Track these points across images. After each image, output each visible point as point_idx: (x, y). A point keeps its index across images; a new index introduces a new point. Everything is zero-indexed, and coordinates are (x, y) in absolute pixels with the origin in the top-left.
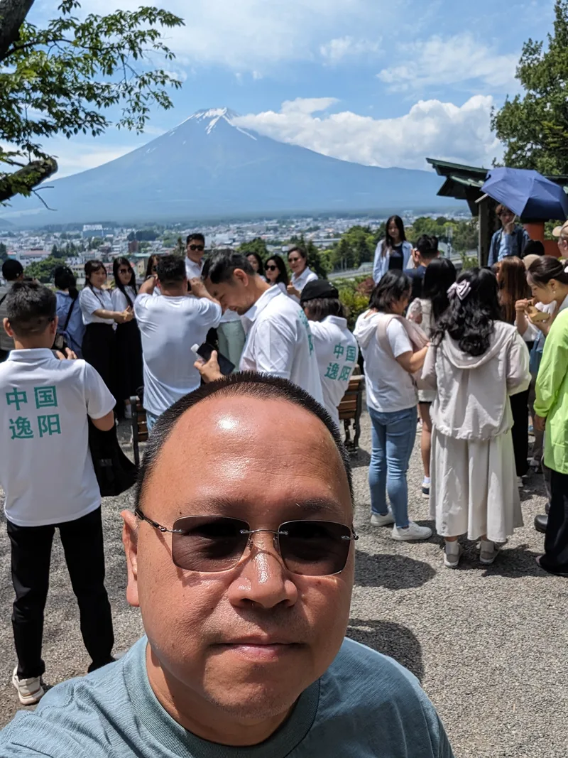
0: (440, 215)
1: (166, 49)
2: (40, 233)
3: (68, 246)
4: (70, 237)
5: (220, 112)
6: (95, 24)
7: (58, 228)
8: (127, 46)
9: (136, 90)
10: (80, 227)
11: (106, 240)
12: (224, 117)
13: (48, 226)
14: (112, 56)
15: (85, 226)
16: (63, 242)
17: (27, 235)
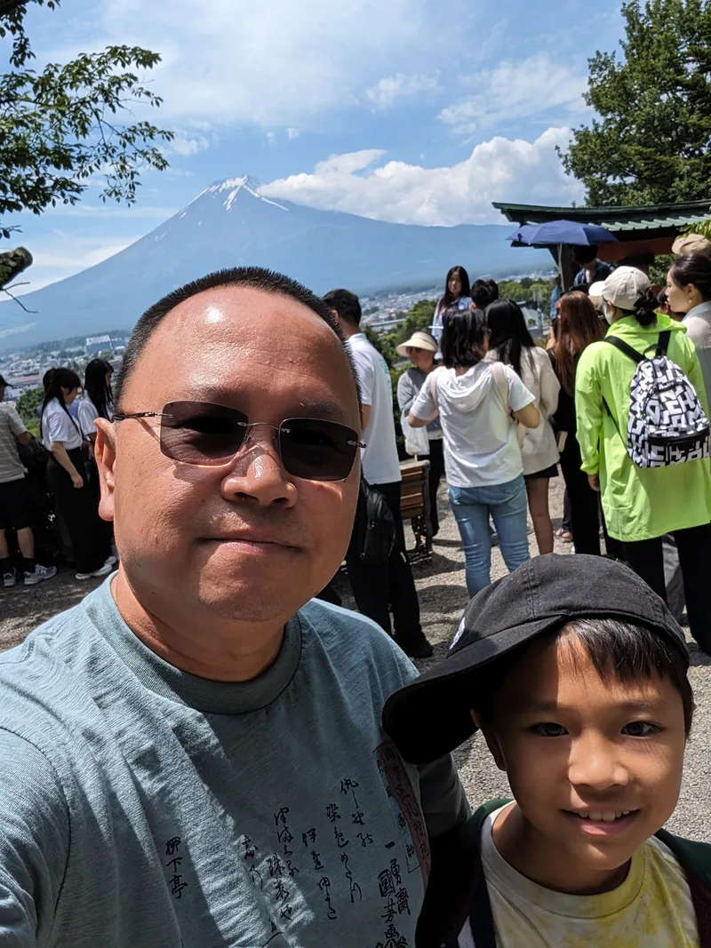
0: (524, 276)
1: (148, 94)
2: (33, 354)
4: (71, 355)
5: (239, 182)
6: (57, 75)
7: (55, 345)
8: (101, 98)
9: (120, 150)
10: (82, 341)
11: (116, 353)
12: (245, 187)
13: (43, 344)
14: (84, 113)
15: (88, 340)
16: (64, 362)
17: (18, 358)
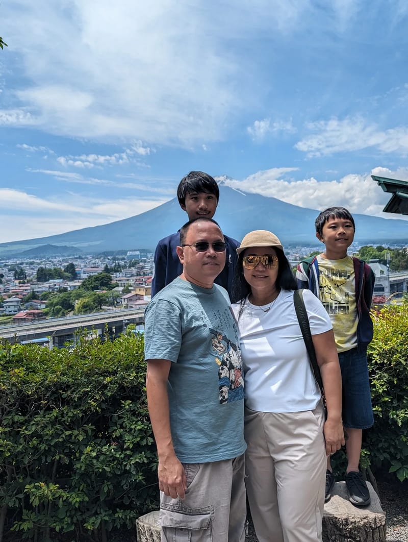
0: (379, 245)
2: (99, 256)
3: (115, 266)
4: (118, 259)
7: (111, 253)
10: (125, 253)
11: (141, 261)
12: (224, 181)
13: (105, 252)
15: (128, 252)
16: (114, 263)
17: (90, 258)
